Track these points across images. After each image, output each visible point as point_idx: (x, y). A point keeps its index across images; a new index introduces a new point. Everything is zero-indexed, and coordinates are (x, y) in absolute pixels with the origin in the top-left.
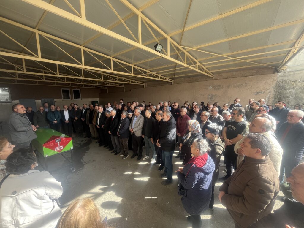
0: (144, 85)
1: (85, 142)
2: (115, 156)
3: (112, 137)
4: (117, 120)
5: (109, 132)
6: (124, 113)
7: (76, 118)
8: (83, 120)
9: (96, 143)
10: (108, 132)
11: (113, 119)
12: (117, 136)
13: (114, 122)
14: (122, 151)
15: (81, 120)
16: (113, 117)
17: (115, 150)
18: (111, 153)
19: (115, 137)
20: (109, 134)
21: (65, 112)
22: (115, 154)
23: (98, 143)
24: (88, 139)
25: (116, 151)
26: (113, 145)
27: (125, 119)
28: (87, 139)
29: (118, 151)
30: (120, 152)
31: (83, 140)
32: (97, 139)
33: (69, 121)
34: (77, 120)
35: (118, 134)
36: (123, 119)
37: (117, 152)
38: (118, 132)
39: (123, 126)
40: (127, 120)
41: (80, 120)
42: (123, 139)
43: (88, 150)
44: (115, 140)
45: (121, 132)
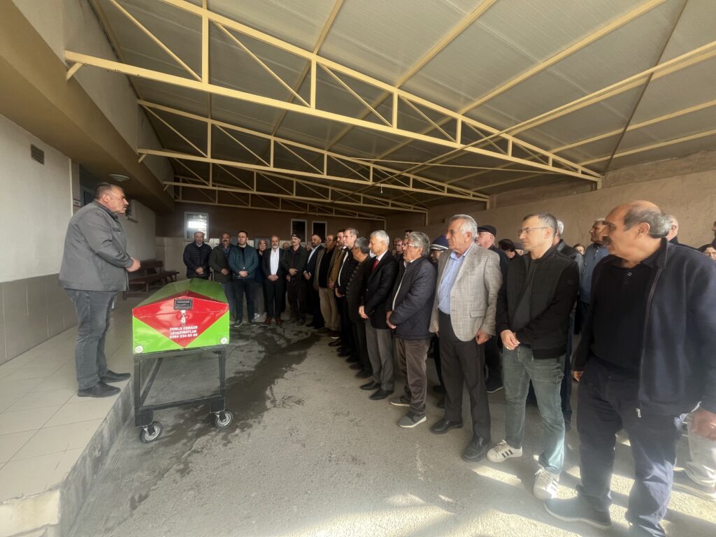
0: (485, 203)
1: (305, 337)
3: (369, 330)
4: (389, 270)
5: (362, 310)
6: (415, 239)
7: (292, 271)
8: (308, 275)
9: (330, 344)
10: (358, 310)
11: (377, 263)
12: (388, 327)
13: (379, 274)
14: (399, 390)
15: (303, 276)
16: (379, 259)
17: (376, 381)
18: (363, 387)
19: (380, 332)
20: (359, 315)
21: (272, 252)
22: (374, 397)
23: (337, 345)
24: (315, 330)
25: (379, 385)
26: (371, 361)
27: (419, 262)
28: (312, 329)
29: (384, 388)
30: (391, 392)
31: (300, 332)
32: (334, 334)
34: (294, 276)
35: (388, 322)
36: (409, 264)
37: (381, 390)
38: (389, 314)
39: (410, 292)
40: (427, 266)
41: (299, 276)
42: (407, 344)
43: (298, 362)
44: (378, 342)
45: (402, 314)
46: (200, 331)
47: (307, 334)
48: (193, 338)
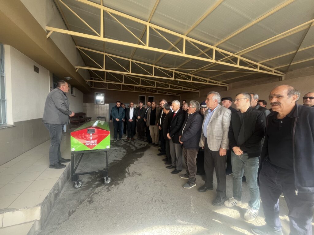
2: (173, 175)
3: (171, 144)
4: (181, 118)
5: (168, 135)
6: (193, 104)
7: (139, 117)
8: (145, 120)
11: (175, 115)
12: (179, 143)
13: (176, 120)
16: (176, 112)
17: (173, 165)
18: (167, 167)
19: (176, 145)
20: (167, 137)
21: (131, 109)
22: (173, 172)
25: (175, 167)
27: (195, 114)
28: (147, 143)
29: (178, 169)
30: (180, 171)
31: (142, 144)
33: (132, 120)
34: (140, 119)
36: (190, 115)
37: (176, 169)
38: (180, 137)
39: (190, 127)
40: (198, 116)
42: (188, 150)
43: (140, 157)
45: (186, 137)
46: (98, 143)
47: (144, 145)
48: (95, 145)
